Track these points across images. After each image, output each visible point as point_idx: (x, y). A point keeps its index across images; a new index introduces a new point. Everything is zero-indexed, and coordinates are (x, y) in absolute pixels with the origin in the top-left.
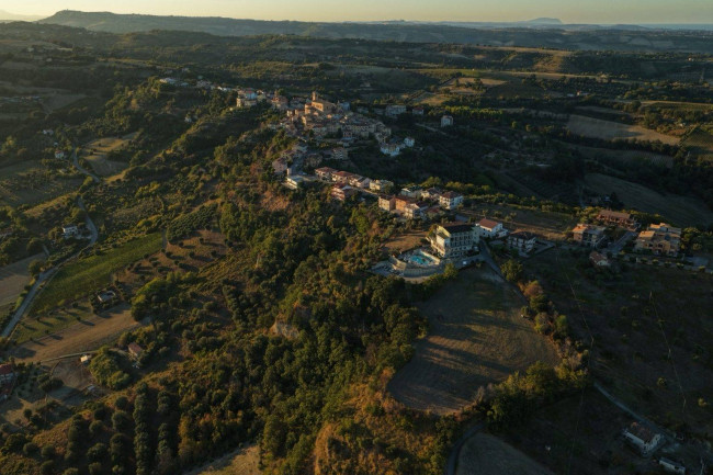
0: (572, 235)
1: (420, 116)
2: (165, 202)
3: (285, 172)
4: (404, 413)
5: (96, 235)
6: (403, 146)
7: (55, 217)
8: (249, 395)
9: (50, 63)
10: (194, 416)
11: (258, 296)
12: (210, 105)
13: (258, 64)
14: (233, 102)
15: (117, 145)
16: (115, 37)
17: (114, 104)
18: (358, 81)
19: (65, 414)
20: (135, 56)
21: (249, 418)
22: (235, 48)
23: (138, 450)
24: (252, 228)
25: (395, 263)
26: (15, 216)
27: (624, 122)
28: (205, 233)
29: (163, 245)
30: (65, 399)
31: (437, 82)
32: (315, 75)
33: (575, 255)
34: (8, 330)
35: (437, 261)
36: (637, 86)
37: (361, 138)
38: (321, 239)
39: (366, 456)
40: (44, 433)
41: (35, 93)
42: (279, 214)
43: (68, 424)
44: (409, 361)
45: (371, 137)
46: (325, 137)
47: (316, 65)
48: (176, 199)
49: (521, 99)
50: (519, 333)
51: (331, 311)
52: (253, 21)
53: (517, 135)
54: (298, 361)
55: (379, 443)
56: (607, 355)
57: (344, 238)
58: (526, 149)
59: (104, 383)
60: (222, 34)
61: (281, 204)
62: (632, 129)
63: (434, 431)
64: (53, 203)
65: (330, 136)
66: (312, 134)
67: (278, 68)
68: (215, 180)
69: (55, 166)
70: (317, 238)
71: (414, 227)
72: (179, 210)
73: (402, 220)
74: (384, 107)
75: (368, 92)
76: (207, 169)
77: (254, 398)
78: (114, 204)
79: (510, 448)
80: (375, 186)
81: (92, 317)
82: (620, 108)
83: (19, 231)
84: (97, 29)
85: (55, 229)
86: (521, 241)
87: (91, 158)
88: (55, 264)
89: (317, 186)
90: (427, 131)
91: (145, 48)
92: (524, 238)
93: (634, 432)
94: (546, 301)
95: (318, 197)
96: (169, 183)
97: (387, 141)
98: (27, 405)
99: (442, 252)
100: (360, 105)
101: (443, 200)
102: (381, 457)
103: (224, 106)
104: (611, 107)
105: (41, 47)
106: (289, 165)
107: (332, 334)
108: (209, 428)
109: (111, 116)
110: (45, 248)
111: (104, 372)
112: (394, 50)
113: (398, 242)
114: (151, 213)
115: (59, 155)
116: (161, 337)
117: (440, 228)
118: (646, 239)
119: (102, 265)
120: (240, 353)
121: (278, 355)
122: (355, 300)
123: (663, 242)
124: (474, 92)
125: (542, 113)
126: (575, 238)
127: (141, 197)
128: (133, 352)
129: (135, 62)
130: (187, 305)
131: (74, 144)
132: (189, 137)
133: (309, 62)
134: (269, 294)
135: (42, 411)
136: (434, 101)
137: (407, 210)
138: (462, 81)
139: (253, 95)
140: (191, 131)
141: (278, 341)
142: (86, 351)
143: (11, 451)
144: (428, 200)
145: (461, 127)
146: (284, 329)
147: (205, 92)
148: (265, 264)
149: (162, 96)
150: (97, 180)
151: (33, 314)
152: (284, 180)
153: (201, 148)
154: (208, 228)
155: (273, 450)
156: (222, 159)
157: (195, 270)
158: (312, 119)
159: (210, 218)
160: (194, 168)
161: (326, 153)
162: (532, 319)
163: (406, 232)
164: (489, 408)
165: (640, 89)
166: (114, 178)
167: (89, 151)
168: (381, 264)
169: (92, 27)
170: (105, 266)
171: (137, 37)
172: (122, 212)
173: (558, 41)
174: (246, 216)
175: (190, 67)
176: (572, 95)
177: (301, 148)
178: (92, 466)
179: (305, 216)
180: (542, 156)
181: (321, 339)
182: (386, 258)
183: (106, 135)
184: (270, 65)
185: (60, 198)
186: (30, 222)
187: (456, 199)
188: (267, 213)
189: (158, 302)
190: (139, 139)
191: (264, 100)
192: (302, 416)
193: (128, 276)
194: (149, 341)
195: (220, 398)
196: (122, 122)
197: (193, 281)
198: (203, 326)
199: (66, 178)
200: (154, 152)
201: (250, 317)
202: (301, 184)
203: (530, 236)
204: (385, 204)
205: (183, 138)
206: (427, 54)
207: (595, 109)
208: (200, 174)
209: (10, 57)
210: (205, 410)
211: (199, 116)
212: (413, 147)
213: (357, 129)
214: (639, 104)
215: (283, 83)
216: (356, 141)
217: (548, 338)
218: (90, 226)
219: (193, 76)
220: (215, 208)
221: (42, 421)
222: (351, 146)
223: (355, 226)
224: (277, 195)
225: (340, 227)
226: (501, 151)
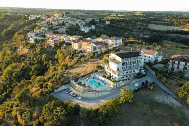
1: (98, 22)
3: (32, 36)
6: (90, 28)
12: (20, 20)
14: (27, 19)
25: (74, 87)
37: (72, 25)
42: (23, 56)
45: (77, 25)
46: (57, 25)
53: (135, 26)
58: (139, 31)
61: (25, 51)
65: (59, 25)
66: (52, 24)
70: (33, 68)
71: (92, 58)
73: (85, 54)
80: (72, 38)
86: (183, 63)
89: (44, 41)
92: (186, 61)
95: (41, 46)
97: (84, 26)
99: (115, 76)
101: (110, 42)
103: (24, 20)
104: (162, 21)
113: (80, 69)
124: (116, 18)
137: (88, 48)
138: (111, 16)
139: (36, 16)
144: (101, 42)
145: (113, 24)
147: (19, 17)
158: (53, 19)
161: (56, 30)
163: (86, 61)
168: (63, 88)
176: (148, 18)
180: (145, 33)
188: (16, 55)
202: (36, 41)
204: (75, 46)
212: (95, 29)
213: (71, 22)
216: (70, 27)
222: (68, 28)
223: (57, 60)
224: (24, 47)
225: (48, 60)
226: (129, 32)
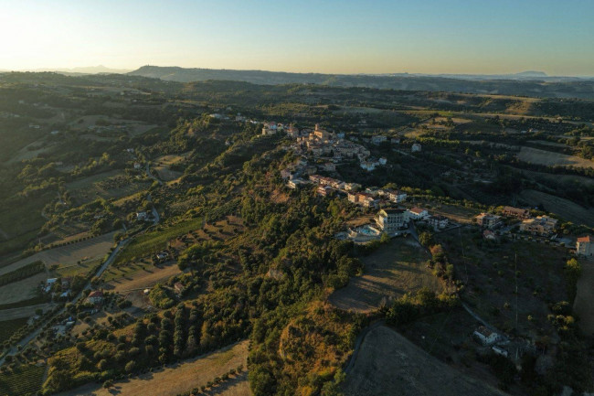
0: (475, 220)
1: (396, 144)
2: (207, 199)
3: (289, 178)
4: (335, 311)
5: (158, 219)
6: (378, 164)
7: (131, 207)
8: (248, 311)
9: (136, 103)
10: (212, 323)
11: (261, 257)
12: (243, 134)
13: (283, 105)
14: (260, 131)
15: (176, 160)
16: (181, 85)
17: (177, 132)
18: (356, 119)
19: (132, 321)
20: (194, 99)
21: (246, 324)
22: (268, 93)
23: (176, 340)
24: (262, 214)
25: (350, 233)
26: (106, 204)
27: (565, 153)
28: (231, 218)
29: (203, 225)
30: (133, 313)
31: (418, 121)
32: (324, 114)
33: (473, 231)
34: (99, 274)
35: (378, 232)
36: (583, 126)
37: (347, 157)
38: (306, 221)
39: (310, 336)
40: (119, 330)
41: (124, 124)
42: (281, 205)
43: (135, 326)
44: (346, 286)
45: (355, 156)
46: (321, 156)
47: (326, 106)
48: (214, 197)
49: (482, 134)
50: (422, 276)
51: (305, 261)
52: (285, 73)
53: (469, 159)
54: (280, 291)
55: (318, 327)
56: (477, 290)
57: (322, 220)
58: (475, 169)
59: (158, 305)
60: (260, 83)
61: (284, 198)
62: (572, 159)
63: (352, 321)
64: (131, 198)
65: (325, 155)
66: (312, 153)
67: (297, 108)
68: (242, 185)
69: (134, 173)
70: (304, 219)
71: (368, 212)
72: (216, 204)
73: (361, 208)
74: (370, 137)
75: (363, 127)
76: (237, 177)
77: (250, 313)
78: (172, 199)
79: (398, 335)
80: (348, 187)
81: (152, 267)
82: (564, 142)
83: (108, 214)
84: (168, 79)
85: (131, 214)
86: (436, 221)
87: (158, 168)
88: (130, 235)
89: (310, 187)
90: (401, 155)
91: (201, 94)
92: (439, 219)
93: (480, 331)
94: (442, 256)
95: (309, 194)
96: (210, 186)
97: (366, 160)
98: (109, 315)
99: (382, 227)
100: (352, 135)
101: (392, 197)
102: (318, 335)
103: (253, 134)
104: (556, 141)
105: (129, 92)
106: (293, 173)
107: (303, 275)
108: (220, 329)
109: (174, 140)
110: (124, 226)
111: (158, 298)
112: (392, 97)
113: (355, 221)
114: (196, 205)
115: (137, 166)
116: (196, 279)
117: (382, 211)
118: (527, 224)
119: (161, 237)
120: (245, 288)
121: (268, 288)
122: (320, 255)
123: (539, 226)
124: (446, 128)
125: (498, 145)
126: (478, 222)
127: (190, 195)
128: (177, 288)
129: (194, 102)
130: (215, 261)
131: (147, 159)
132: (226, 156)
133: (321, 104)
134: (269, 254)
135: (118, 318)
136: (414, 134)
137: (365, 202)
138: (437, 120)
139: (275, 126)
140: (229, 151)
141: (270, 280)
142: (148, 287)
143: (99, 338)
144: (382, 197)
145: (427, 152)
146: (274, 274)
147: (241, 124)
148: (268, 236)
149: (210, 127)
150: (161, 183)
151: (114, 265)
152: (287, 182)
153: (235, 162)
154: (234, 215)
155: (258, 339)
156: (248, 169)
157: (222, 240)
158: (314, 143)
159: (235, 208)
160: (228, 176)
161: (320, 166)
162: (432, 268)
163: (361, 215)
164: (387, 310)
165: (586, 128)
166: (173, 182)
167: (157, 164)
168: (341, 234)
169: (165, 78)
170: (163, 238)
171: (197, 85)
172: (176, 205)
173: (537, 90)
174: (259, 206)
175: (232, 107)
176: (524, 132)
177: (302, 163)
178: (147, 347)
179: (298, 206)
180: (487, 175)
181: (296, 278)
182: (345, 230)
183: (170, 153)
184: (292, 106)
185: (136, 195)
186: (116, 209)
187: (401, 196)
188: (273, 205)
189: (195, 259)
190: (193, 156)
191: (282, 130)
192: (278, 320)
193: (177, 244)
194: (187, 282)
195: (229, 313)
196: (181, 144)
197: (220, 247)
198: (224, 274)
199: (141, 181)
200: (202, 164)
201: (254, 268)
202: (298, 185)
203: (443, 219)
204: (352, 198)
205: (223, 155)
206: (419, 99)
207: (543, 143)
208: (233, 180)
209: (108, 99)
210: (219, 319)
211: (235, 141)
212: (386, 165)
213: (344, 151)
214: (579, 140)
215: (299, 119)
216: (343, 159)
217: (441, 279)
218: (155, 213)
219: (234, 113)
220: (239, 202)
221: (117, 324)
222: (339, 162)
223: (330, 213)
224: (281, 192)
225: (320, 213)
226: (455, 171)
